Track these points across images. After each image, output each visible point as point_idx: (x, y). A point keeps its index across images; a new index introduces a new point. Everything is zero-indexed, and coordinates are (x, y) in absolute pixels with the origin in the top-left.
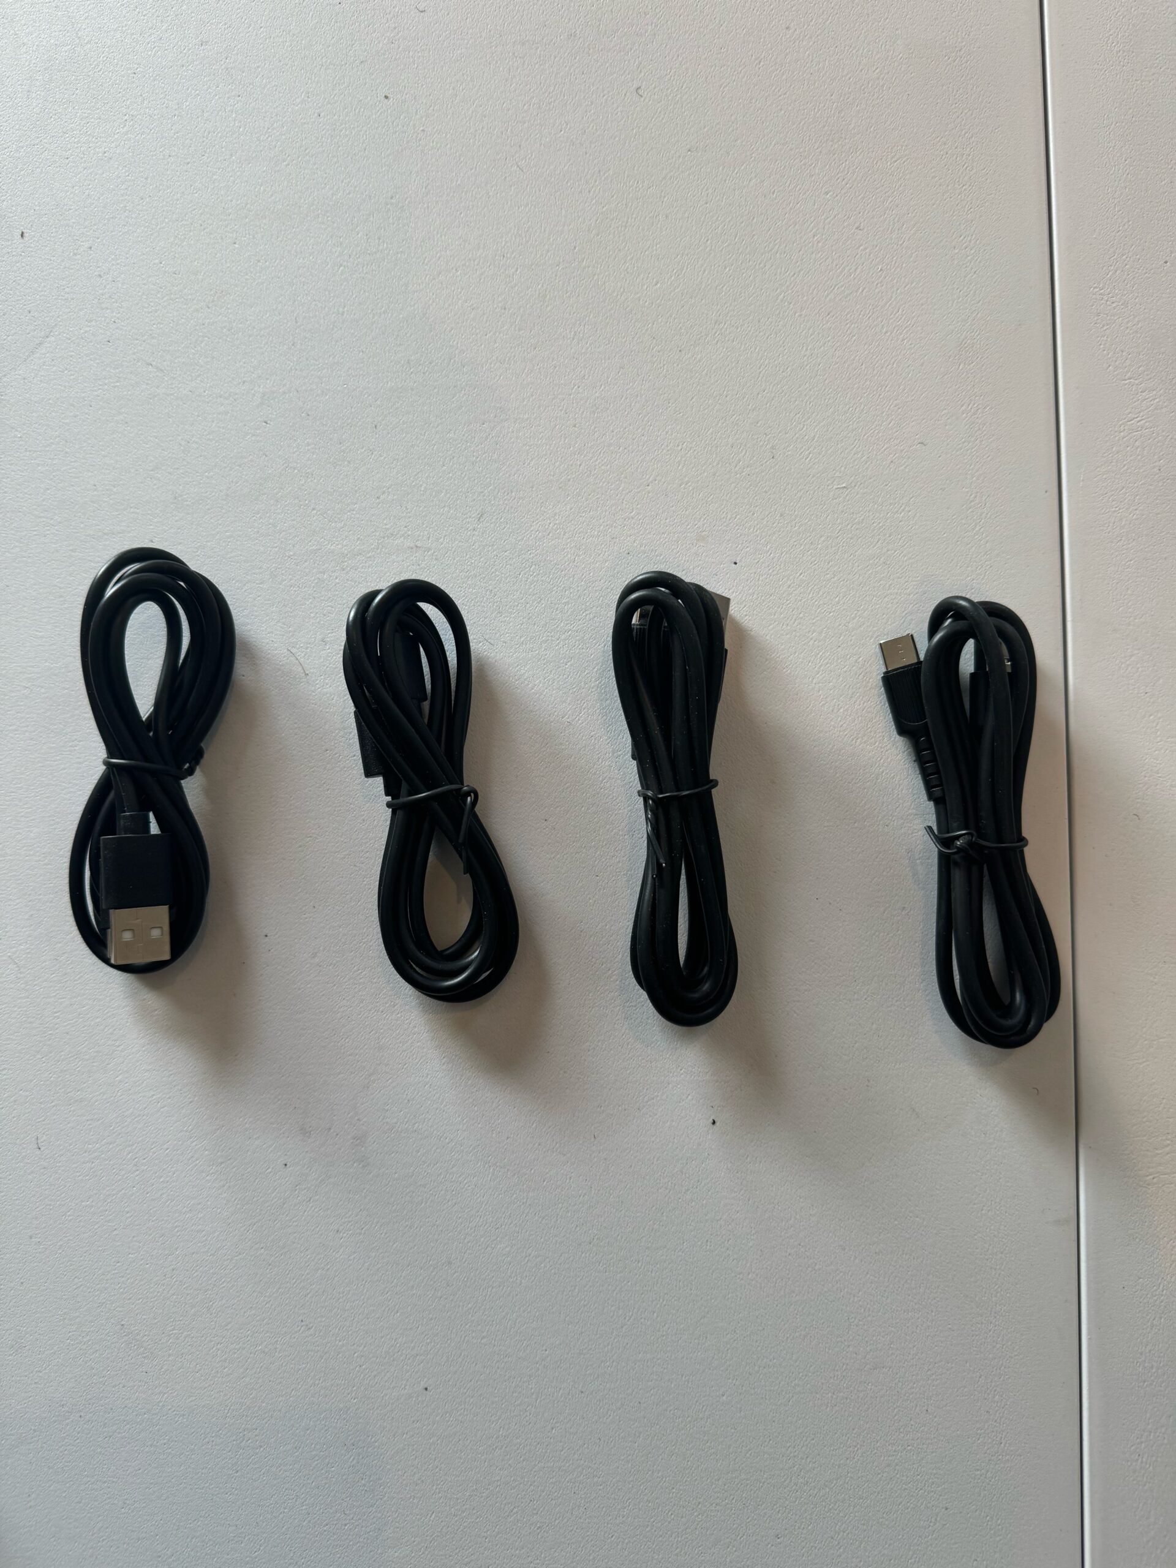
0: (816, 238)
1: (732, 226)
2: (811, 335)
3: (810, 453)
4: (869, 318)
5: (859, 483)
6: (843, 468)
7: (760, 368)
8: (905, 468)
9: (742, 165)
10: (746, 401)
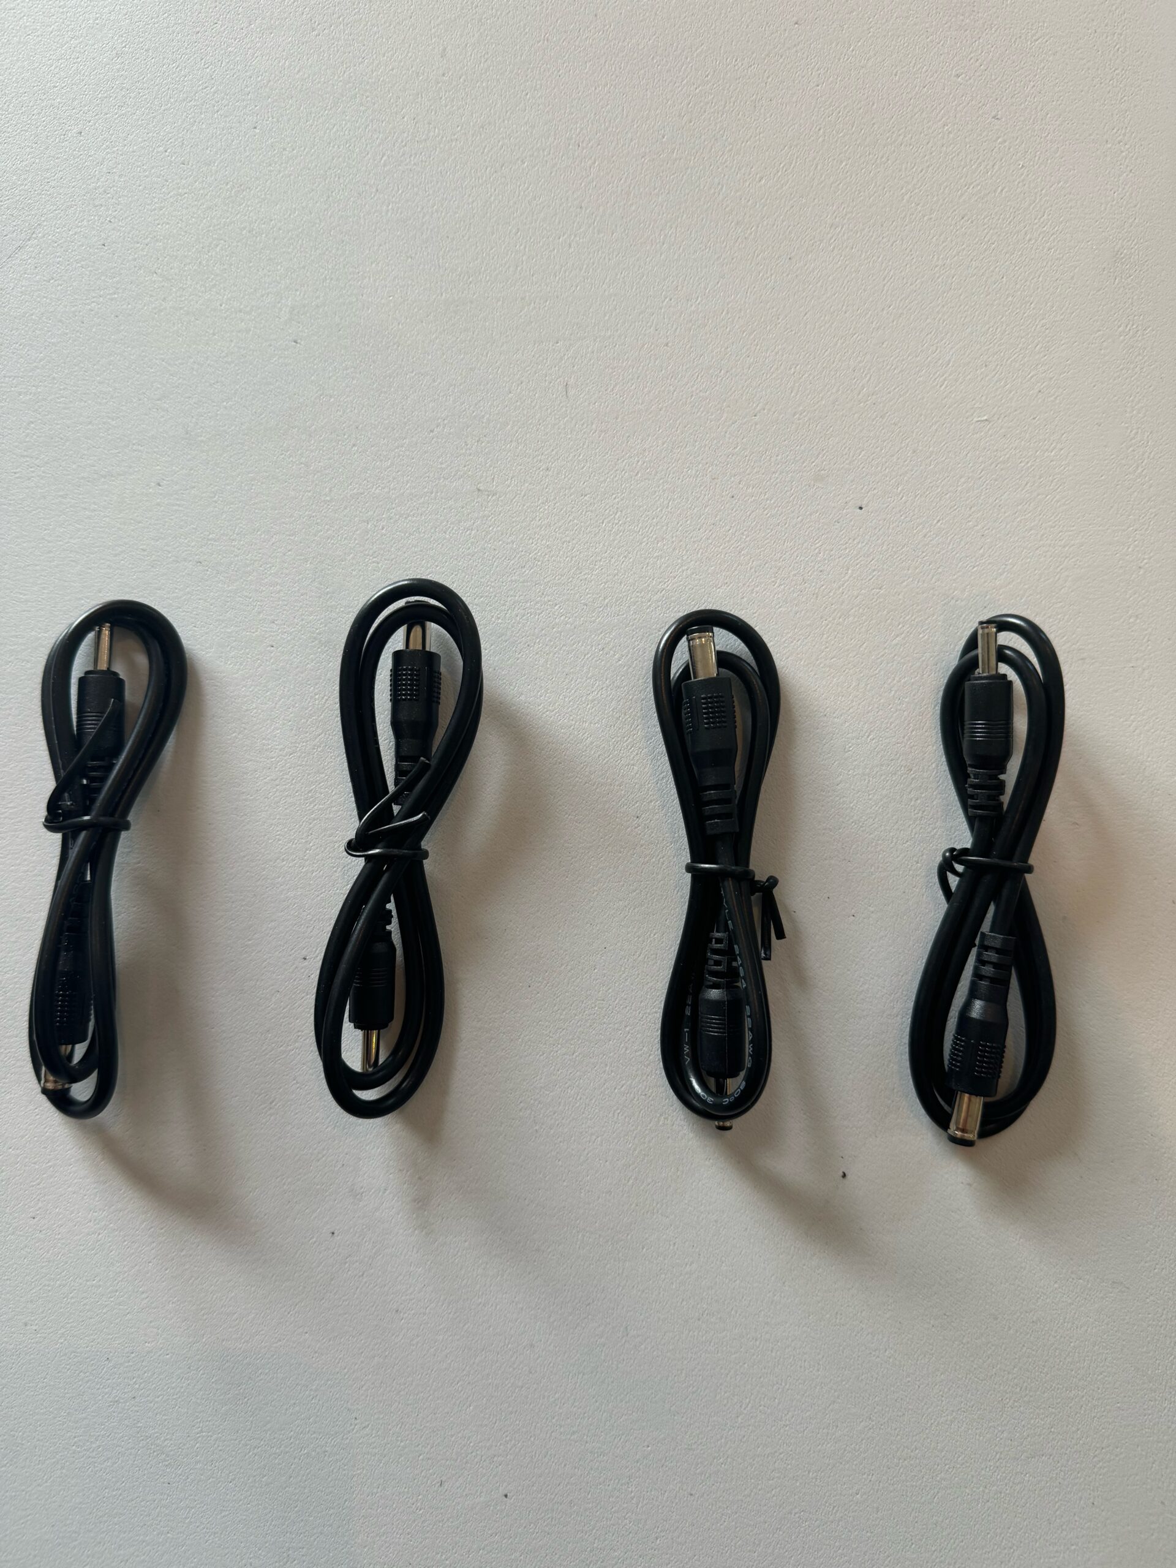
0: (946, 128)
1: (848, 112)
2: (943, 242)
3: (945, 380)
4: (1010, 222)
5: (1003, 416)
6: (984, 398)
7: (884, 280)
8: (1056, 398)
9: (859, 41)
10: (869, 318)
